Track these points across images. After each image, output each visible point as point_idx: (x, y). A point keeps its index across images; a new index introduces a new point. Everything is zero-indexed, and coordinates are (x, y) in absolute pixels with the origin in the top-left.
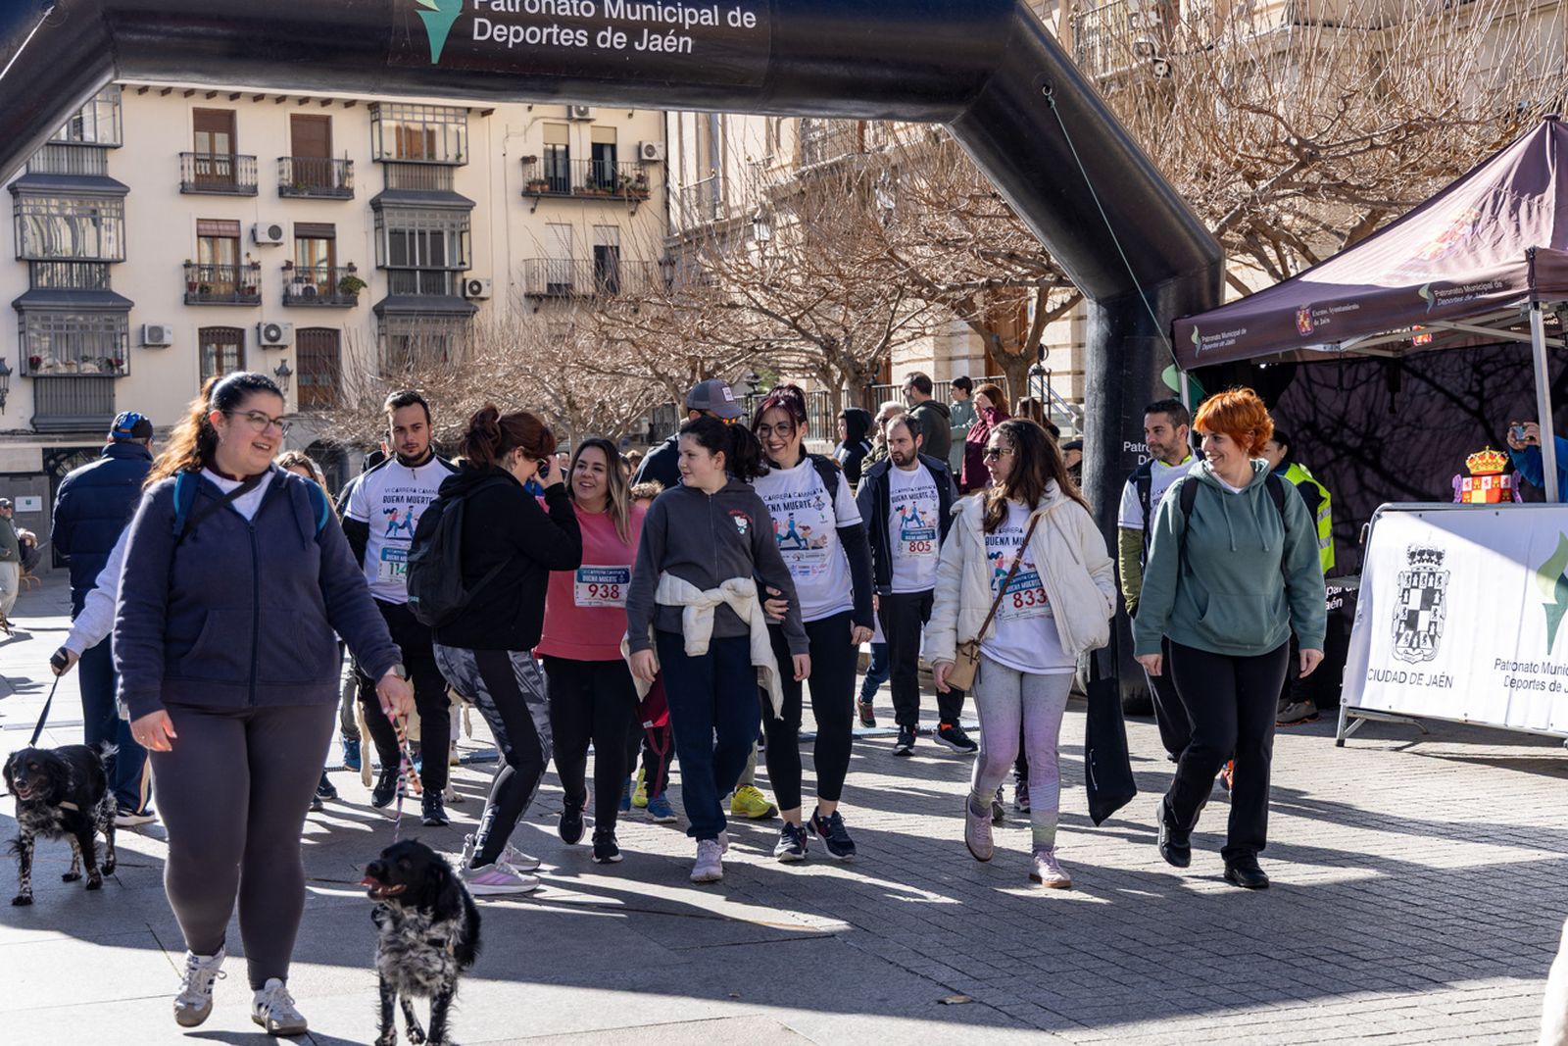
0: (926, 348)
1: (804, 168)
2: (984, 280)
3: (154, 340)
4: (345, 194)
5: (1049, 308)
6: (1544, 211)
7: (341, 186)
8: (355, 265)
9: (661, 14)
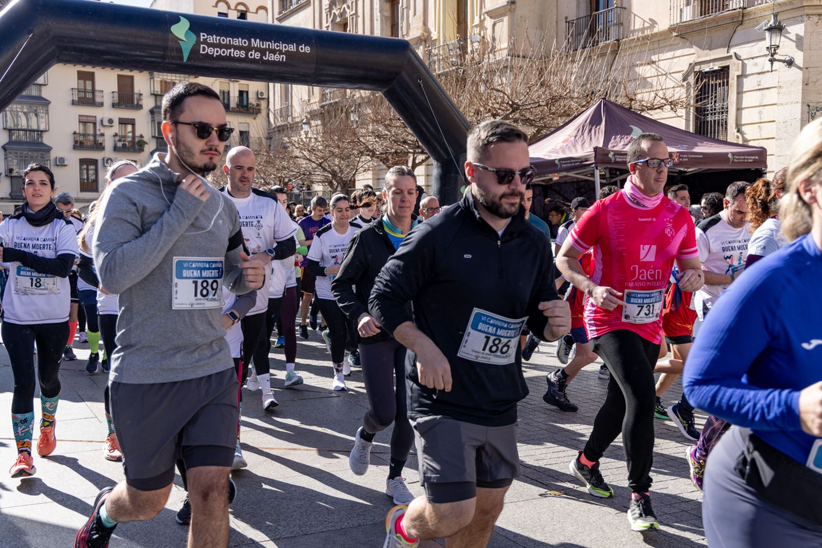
0: (369, 175)
1: (324, 103)
2: (393, 151)
3: (61, 163)
4: (139, 107)
5: (417, 161)
6: (600, 132)
7: (138, 104)
8: (143, 135)
9: (273, 46)
